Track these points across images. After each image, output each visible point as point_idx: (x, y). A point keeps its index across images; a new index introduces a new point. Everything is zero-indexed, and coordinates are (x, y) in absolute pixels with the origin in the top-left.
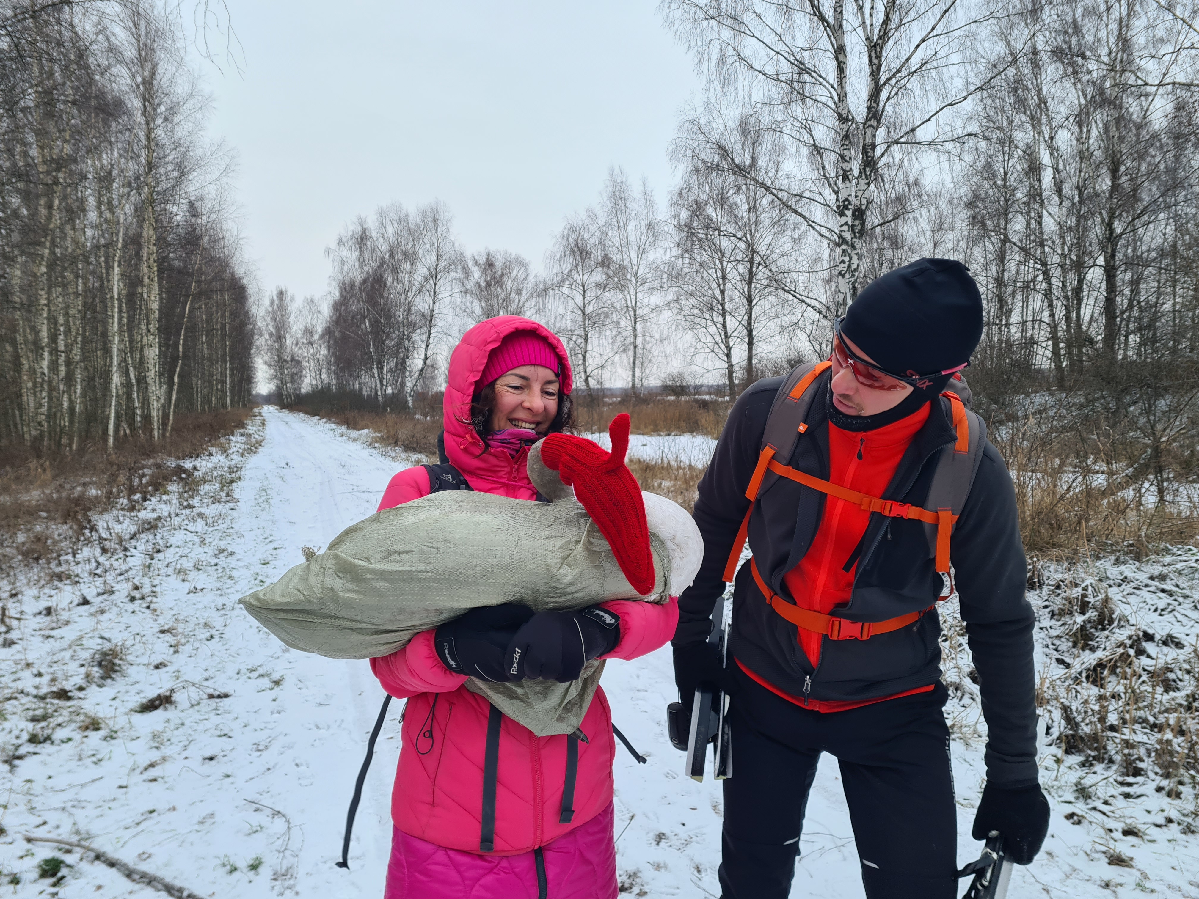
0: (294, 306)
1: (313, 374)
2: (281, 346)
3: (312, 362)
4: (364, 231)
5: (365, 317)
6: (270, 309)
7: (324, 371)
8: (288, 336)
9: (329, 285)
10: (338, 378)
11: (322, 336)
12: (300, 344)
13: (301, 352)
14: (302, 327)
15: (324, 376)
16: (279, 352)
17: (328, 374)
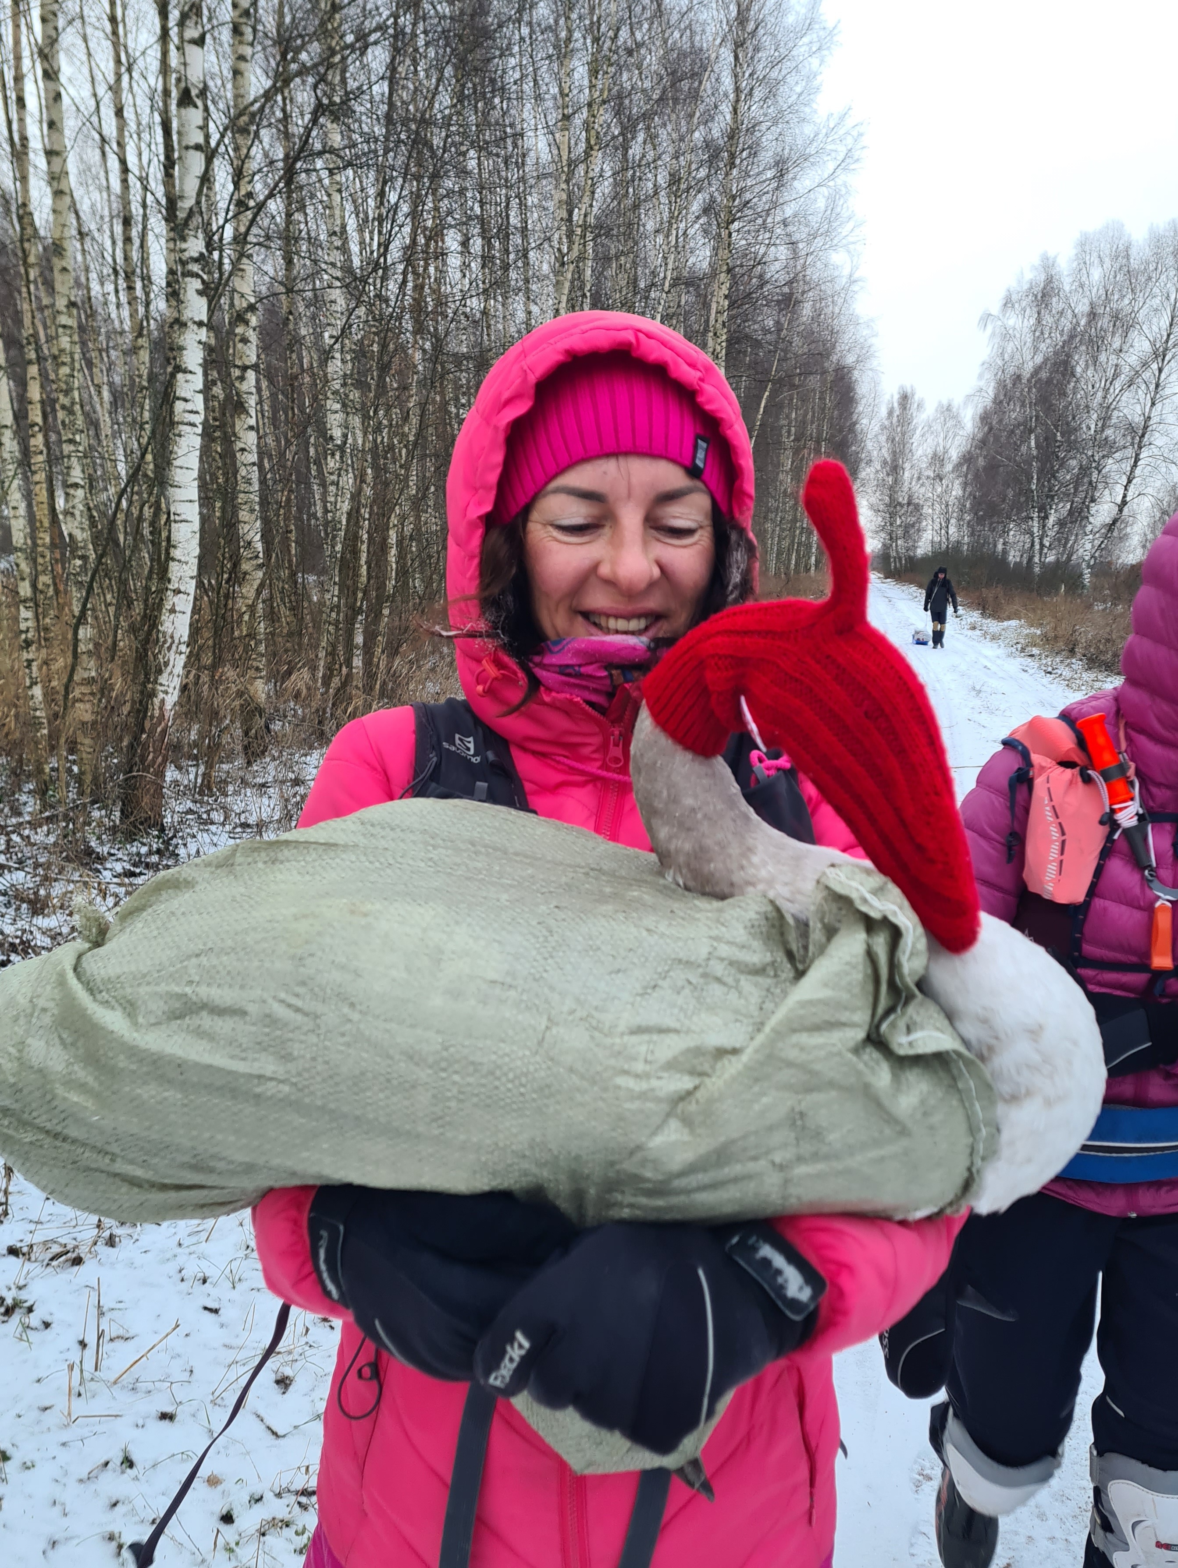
0: (921, 418)
1: (937, 527)
2: (896, 481)
3: (937, 506)
4: (1049, 280)
5: (1031, 431)
6: (887, 423)
7: (953, 521)
8: (907, 466)
9: (981, 376)
10: (972, 534)
11: (959, 465)
12: (923, 480)
13: (922, 492)
14: (930, 451)
15: (952, 530)
16: (893, 490)
17: (959, 527)
